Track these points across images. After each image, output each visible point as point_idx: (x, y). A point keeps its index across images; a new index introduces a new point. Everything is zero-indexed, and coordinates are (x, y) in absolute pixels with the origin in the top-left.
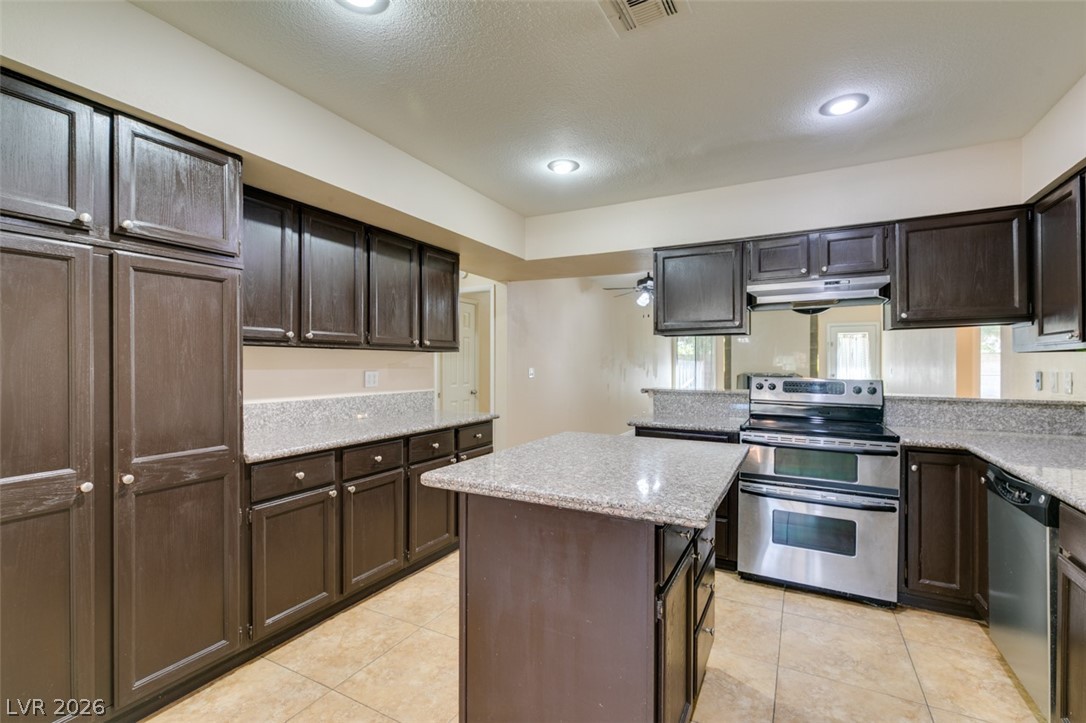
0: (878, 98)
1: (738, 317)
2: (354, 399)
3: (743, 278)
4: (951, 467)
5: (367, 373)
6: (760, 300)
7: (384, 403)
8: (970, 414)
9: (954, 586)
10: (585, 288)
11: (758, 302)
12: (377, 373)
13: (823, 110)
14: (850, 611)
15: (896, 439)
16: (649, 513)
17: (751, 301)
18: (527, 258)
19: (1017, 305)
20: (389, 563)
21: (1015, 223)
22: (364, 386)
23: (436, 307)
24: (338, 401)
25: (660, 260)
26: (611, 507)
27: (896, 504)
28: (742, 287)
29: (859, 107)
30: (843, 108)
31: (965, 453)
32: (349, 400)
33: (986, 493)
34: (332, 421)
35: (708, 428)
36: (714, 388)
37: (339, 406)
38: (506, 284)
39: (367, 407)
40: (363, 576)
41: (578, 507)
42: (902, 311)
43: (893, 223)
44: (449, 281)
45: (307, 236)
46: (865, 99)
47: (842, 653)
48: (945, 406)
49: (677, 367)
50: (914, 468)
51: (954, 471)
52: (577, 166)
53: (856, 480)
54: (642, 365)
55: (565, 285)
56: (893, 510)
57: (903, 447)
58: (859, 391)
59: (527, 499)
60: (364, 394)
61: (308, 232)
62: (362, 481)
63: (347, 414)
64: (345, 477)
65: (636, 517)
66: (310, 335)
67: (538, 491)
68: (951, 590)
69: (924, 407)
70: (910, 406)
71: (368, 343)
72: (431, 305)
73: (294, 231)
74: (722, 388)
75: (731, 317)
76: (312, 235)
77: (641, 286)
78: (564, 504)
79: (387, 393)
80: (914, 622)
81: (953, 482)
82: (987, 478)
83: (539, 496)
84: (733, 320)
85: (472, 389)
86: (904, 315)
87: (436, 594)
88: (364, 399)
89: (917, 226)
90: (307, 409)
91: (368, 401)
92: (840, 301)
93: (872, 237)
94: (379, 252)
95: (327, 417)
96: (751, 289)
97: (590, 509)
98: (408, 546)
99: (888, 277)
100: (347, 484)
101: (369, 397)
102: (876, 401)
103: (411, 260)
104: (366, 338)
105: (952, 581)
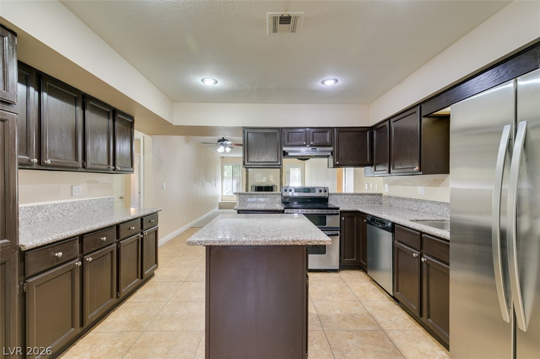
0: (340, 82)
1: (279, 160)
2: (66, 203)
3: (281, 144)
4: (353, 217)
5: (74, 187)
6: (290, 154)
7: (85, 205)
8: (353, 198)
9: (354, 259)
10: (187, 142)
11: (289, 155)
12: (80, 187)
13: (322, 83)
14: (325, 276)
15: (338, 208)
16: (310, 242)
17: (285, 154)
18: (174, 124)
19: (368, 161)
20: (109, 302)
21: (368, 132)
22: (72, 195)
23: (123, 147)
24: (55, 205)
25: (246, 133)
26: (294, 241)
27: (339, 232)
28: (281, 149)
29: (335, 83)
30: (329, 83)
31: (358, 212)
32: (62, 204)
33: (366, 225)
34: (51, 219)
35: (271, 209)
36: (241, 192)
37: (55, 209)
38: (152, 136)
39: (75, 208)
40: (95, 313)
41: (278, 244)
42: (336, 161)
43: (334, 128)
44: (129, 133)
45: (45, 95)
46: (337, 81)
47: (329, 291)
48: (346, 196)
49: (224, 183)
50: (343, 219)
51: (354, 218)
52: (217, 82)
53: (326, 225)
54: (210, 182)
55: (179, 139)
56: (337, 235)
57: (340, 211)
58: (321, 191)
59: (252, 244)
60: (72, 200)
61: (46, 92)
62: (94, 253)
63: (61, 214)
64: (85, 253)
65: (304, 244)
66: (49, 162)
67: (258, 240)
68: (353, 261)
69: (340, 196)
70: (336, 196)
71: (84, 167)
72: (120, 146)
73: (35, 90)
74: (244, 191)
75: (277, 161)
76: (49, 94)
77: (220, 143)
78: (271, 243)
79: (87, 199)
80: (345, 274)
81: (354, 222)
82: (367, 220)
83: (258, 242)
84: (277, 162)
85: (121, 195)
86: (337, 163)
87: (142, 312)
88: (72, 203)
89: (341, 130)
90: (33, 212)
91: (74, 204)
92: (315, 156)
93: (327, 132)
94: (90, 111)
95: (48, 217)
96: (285, 149)
97: (284, 244)
98: (118, 290)
99: (332, 148)
100: (86, 257)
101: (75, 202)
102: (325, 195)
103: (109, 118)
104: (83, 164)
105: (353, 258)
